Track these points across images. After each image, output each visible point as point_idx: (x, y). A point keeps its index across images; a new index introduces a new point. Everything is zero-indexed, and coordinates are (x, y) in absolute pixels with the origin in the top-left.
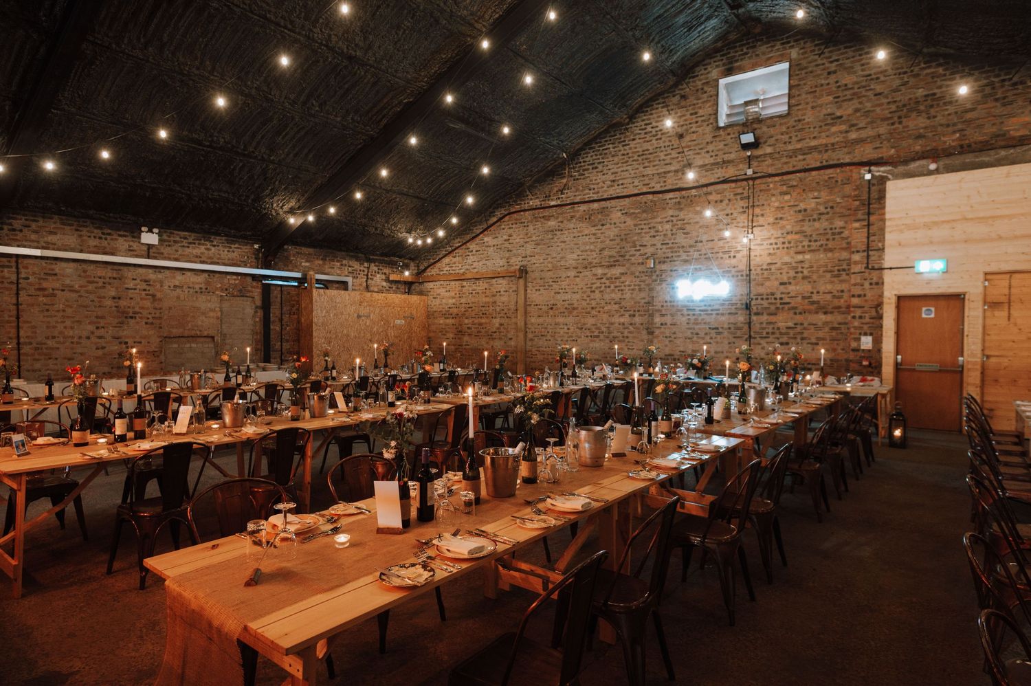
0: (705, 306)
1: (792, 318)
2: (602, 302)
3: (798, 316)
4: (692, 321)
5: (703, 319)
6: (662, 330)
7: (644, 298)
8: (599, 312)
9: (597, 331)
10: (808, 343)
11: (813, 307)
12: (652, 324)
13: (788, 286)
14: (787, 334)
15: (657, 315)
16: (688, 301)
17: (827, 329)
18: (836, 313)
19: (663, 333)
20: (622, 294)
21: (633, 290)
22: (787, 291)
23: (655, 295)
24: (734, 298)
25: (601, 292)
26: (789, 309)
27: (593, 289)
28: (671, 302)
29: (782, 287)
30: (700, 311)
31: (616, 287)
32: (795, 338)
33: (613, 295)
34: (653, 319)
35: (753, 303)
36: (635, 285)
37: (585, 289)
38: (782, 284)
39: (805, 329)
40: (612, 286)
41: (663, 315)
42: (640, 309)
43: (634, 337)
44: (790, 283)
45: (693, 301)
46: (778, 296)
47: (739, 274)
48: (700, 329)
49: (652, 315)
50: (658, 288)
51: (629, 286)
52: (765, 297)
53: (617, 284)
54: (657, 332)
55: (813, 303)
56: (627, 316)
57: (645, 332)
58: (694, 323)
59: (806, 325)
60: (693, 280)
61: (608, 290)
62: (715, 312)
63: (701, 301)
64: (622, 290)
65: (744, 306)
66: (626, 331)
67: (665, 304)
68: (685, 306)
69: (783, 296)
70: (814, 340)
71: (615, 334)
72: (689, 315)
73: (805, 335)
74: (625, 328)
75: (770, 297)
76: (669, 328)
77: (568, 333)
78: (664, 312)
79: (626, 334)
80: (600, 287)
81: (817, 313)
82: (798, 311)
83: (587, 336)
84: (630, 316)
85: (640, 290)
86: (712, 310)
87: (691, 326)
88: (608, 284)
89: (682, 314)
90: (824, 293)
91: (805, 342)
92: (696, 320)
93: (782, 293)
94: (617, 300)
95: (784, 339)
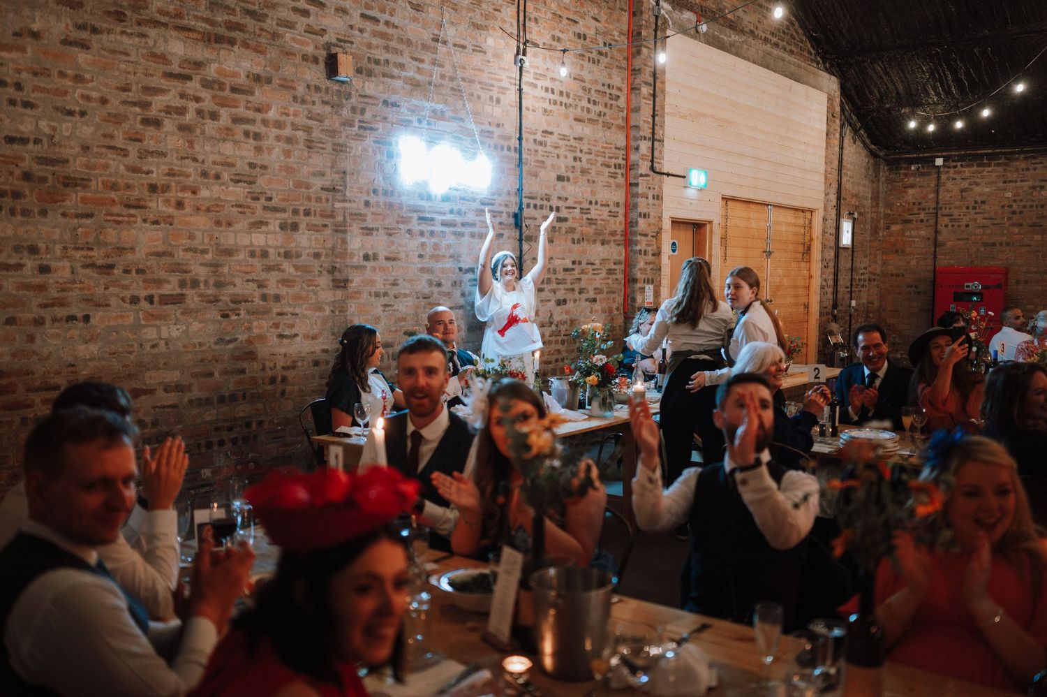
0: (452, 212)
1: (570, 251)
2: (191, 168)
3: (576, 247)
4: (429, 251)
5: (449, 247)
6: (368, 274)
7: (322, 174)
8: (180, 205)
9: (174, 279)
10: (587, 300)
11: (590, 230)
12: (344, 254)
13: (565, 183)
14: (563, 282)
15: (355, 229)
16: (421, 196)
17: (603, 275)
18: (612, 244)
19: (372, 282)
20: (258, 150)
21: (289, 140)
22: (564, 195)
23: (348, 165)
24: (499, 200)
25: (182, 128)
26: (566, 232)
27: (153, 113)
28: (386, 193)
29: (560, 184)
30: (444, 224)
31: (236, 120)
32: (573, 290)
33: (228, 148)
34: (344, 242)
35: (526, 212)
36: (295, 127)
37: (114, 105)
38: (560, 178)
39: (583, 272)
40: (224, 113)
41: (368, 231)
42: (314, 206)
43: (297, 297)
44: (568, 180)
45: (429, 198)
46: (554, 203)
47: (506, 144)
48: (443, 271)
49: (341, 229)
50: (356, 147)
51: (279, 125)
52: (539, 202)
53: (241, 111)
54: (356, 280)
55: (591, 222)
56: (274, 225)
57: (324, 281)
58: (432, 257)
59: (584, 263)
60: (432, 142)
61: (210, 127)
62: (468, 230)
63: (446, 199)
64: (257, 136)
65: (512, 221)
66: (273, 278)
67: (373, 199)
68: (416, 210)
69: (560, 204)
70: (592, 295)
71: (241, 288)
72: (422, 234)
73: (583, 284)
74: (269, 269)
75: (545, 203)
76: (382, 269)
77: (42, 288)
78: (370, 223)
79: (272, 289)
80: (182, 111)
81: (594, 242)
82: (576, 236)
83: (135, 300)
84: (283, 227)
85: (310, 145)
86: (463, 225)
87: (427, 263)
88: (208, 105)
89: (409, 231)
90: (602, 205)
91: (584, 296)
92: (436, 247)
93: (559, 198)
94: (241, 166)
95: (561, 295)
